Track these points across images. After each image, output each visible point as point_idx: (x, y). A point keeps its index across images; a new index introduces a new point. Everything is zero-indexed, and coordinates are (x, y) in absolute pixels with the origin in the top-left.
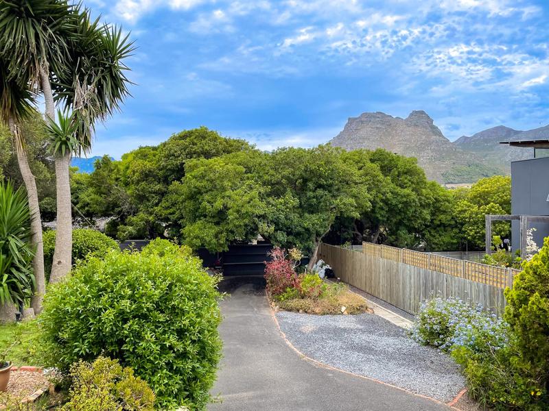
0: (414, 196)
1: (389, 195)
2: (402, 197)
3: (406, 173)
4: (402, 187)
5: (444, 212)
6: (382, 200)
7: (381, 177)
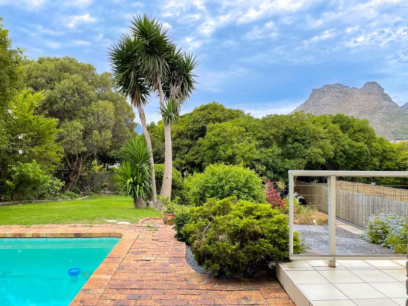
0: (366, 147)
1: (347, 147)
2: (357, 148)
3: (360, 131)
4: (357, 141)
5: (390, 160)
6: (341, 151)
7: (341, 134)
